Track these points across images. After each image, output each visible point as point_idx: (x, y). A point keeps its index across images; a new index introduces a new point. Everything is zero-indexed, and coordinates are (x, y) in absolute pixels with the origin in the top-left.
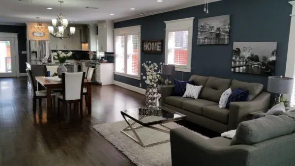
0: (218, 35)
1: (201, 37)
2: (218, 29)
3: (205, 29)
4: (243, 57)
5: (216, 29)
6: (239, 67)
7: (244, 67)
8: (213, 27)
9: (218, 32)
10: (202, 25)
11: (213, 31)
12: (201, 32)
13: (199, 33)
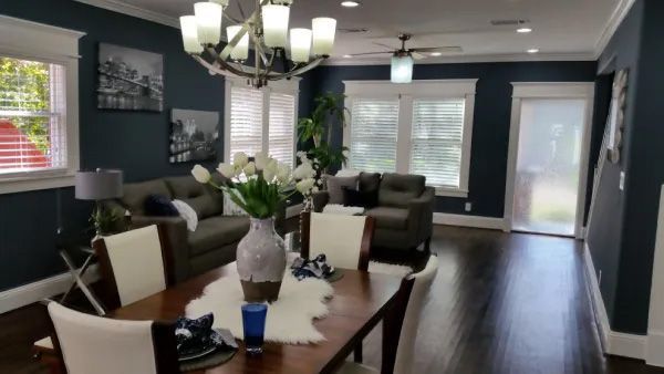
0: (146, 91)
1: (108, 91)
2: (146, 78)
3: (117, 72)
4: (187, 135)
5: (140, 78)
6: (182, 152)
7: (189, 153)
8: (135, 72)
9: (146, 85)
10: (111, 60)
11: (135, 81)
12: (108, 77)
13: (103, 79)
